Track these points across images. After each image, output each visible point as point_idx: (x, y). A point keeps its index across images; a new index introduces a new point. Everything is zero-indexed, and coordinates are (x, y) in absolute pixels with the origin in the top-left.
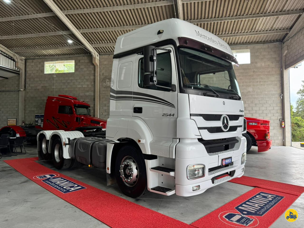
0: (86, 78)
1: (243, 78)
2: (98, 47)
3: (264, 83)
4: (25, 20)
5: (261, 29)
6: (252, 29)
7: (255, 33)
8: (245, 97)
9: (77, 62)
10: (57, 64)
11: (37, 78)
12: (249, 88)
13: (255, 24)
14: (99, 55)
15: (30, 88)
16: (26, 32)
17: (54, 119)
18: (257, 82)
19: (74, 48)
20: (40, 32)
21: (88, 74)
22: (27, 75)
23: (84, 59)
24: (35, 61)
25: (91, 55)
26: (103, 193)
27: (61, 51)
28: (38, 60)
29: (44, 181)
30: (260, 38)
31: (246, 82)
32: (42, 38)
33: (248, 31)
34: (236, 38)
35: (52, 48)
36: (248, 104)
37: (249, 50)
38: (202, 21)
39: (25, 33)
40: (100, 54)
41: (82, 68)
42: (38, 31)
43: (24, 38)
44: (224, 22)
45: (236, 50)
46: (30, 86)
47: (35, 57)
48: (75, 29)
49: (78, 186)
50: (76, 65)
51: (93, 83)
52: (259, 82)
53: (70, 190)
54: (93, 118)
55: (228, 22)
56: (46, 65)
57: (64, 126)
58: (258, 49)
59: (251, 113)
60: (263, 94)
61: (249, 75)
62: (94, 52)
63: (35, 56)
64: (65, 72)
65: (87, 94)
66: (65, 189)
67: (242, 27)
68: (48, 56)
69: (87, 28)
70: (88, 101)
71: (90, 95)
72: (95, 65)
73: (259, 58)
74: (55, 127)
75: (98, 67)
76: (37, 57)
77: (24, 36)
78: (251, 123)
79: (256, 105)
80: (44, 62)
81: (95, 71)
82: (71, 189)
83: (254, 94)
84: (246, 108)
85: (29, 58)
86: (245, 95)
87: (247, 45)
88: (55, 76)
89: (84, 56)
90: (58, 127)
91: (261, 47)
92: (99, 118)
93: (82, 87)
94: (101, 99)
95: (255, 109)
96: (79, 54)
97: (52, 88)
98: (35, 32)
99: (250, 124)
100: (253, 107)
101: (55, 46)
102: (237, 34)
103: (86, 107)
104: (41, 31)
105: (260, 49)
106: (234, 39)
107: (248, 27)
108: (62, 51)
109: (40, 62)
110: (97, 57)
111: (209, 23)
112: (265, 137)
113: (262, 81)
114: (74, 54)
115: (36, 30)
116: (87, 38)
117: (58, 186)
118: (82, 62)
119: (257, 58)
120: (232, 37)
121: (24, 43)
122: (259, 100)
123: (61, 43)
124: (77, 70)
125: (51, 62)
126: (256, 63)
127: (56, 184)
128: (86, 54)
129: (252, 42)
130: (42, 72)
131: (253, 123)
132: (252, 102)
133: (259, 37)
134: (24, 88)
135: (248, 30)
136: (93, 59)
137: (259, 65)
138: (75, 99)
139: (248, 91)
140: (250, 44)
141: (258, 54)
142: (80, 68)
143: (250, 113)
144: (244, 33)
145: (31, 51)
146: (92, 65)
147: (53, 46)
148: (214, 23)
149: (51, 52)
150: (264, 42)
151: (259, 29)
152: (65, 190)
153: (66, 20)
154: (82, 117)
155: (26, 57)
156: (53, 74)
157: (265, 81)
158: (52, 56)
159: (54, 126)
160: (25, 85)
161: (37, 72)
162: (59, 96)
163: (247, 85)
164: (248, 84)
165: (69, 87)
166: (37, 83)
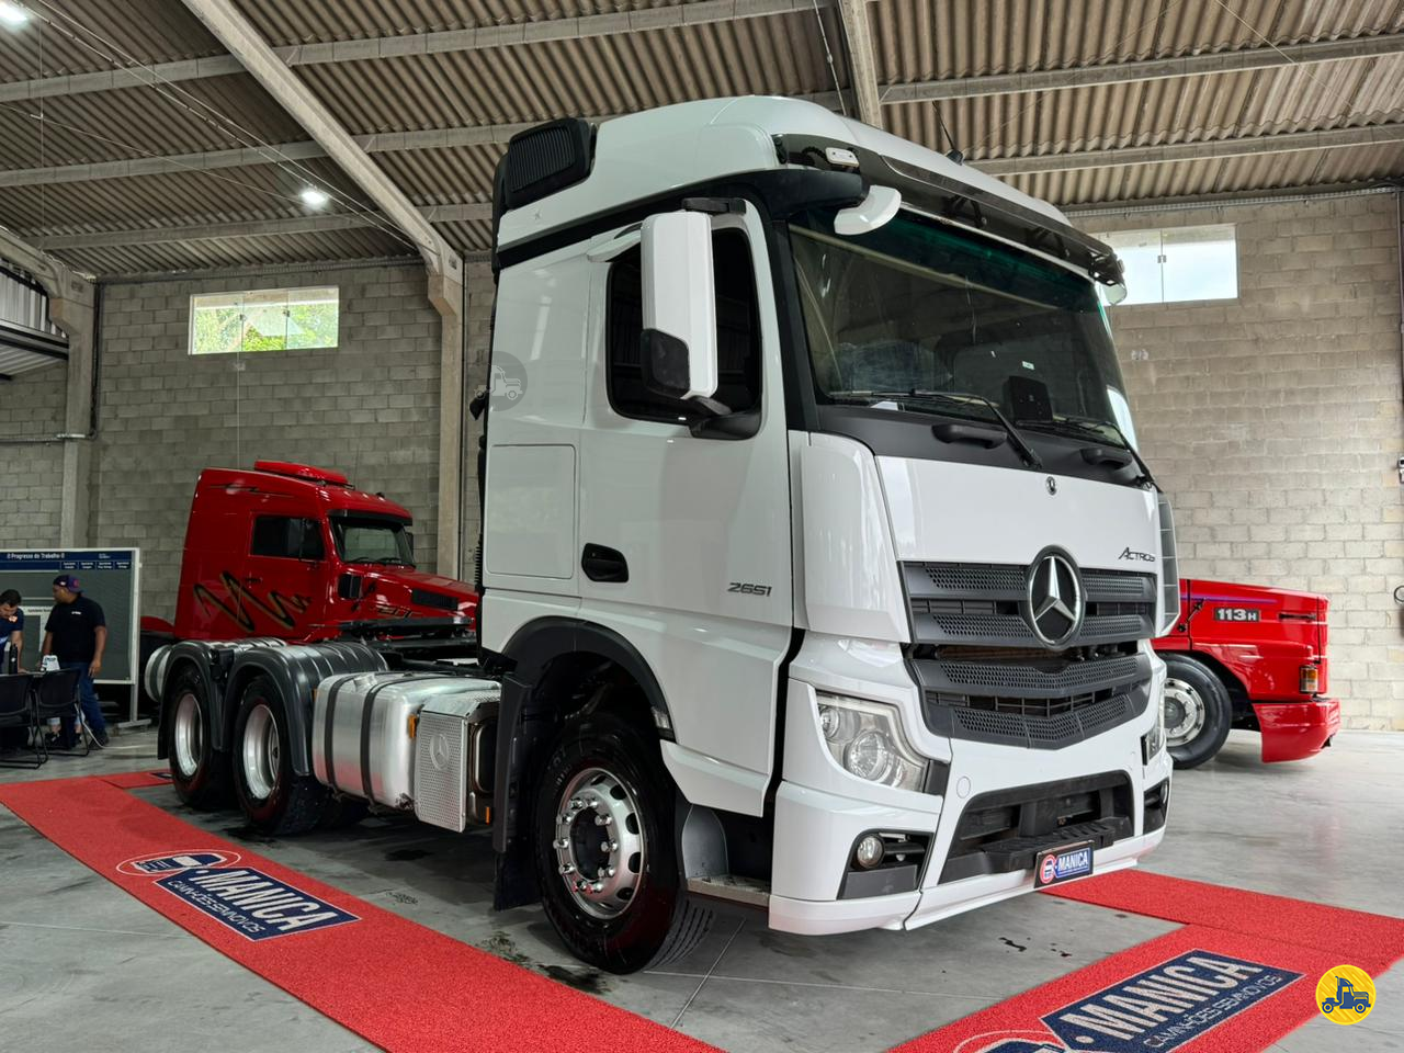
0: (398, 374)
1: (1198, 374)
2: (456, 223)
3: (1313, 403)
4: (95, 93)
5: (1291, 122)
6: (1239, 122)
7: (1257, 140)
8: (1211, 474)
9: (350, 295)
10: (252, 306)
11: (153, 376)
12: (1229, 428)
13: (1255, 99)
14: (459, 262)
15: (116, 426)
16: (102, 151)
17: (232, 582)
18: (1276, 393)
19: (337, 226)
20: (171, 151)
21: (402, 354)
22: (105, 361)
23: (387, 280)
24: (145, 290)
25: (418, 261)
26: (434, 943)
27: (273, 243)
28: (159, 285)
29: (164, 882)
30: (1286, 166)
31: (1213, 395)
32: (179, 181)
33: (1219, 132)
34: (1160, 166)
35: (230, 228)
36: (1226, 508)
37: (1230, 228)
38: (976, 89)
39: (97, 158)
40: (464, 259)
41: (376, 327)
42: (160, 147)
43: (93, 181)
44: (1093, 90)
45: (1164, 230)
46: (116, 416)
47: (146, 270)
48: (338, 135)
49: (324, 908)
50: (346, 309)
51: (429, 403)
52: (1282, 395)
53: (283, 928)
54: (427, 582)
55: (1110, 89)
56: (197, 309)
57: (280, 618)
58: (1278, 222)
59: (1244, 559)
60: (1307, 457)
61: (1232, 356)
62: (437, 245)
63: (143, 264)
64: (288, 348)
65: (401, 455)
66: (261, 922)
67: (1187, 114)
68: (208, 266)
69: (398, 127)
70: (400, 493)
71: (413, 464)
72: (441, 312)
73: (1284, 269)
74: (237, 621)
75: (455, 320)
76: (156, 269)
77: (90, 172)
78: (1226, 609)
79: (1268, 517)
80: (189, 294)
81: (438, 339)
82: (286, 923)
83: (1255, 455)
84: (1217, 528)
85: (115, 275)
86: (1213, 463)
87: (1218, 204)
88: (240, 367)
89: (385, 266)
90: (247, 622)
91: (1296, 215)
92: (456, 578)
93: (376, 420)
94: (469, 480)
95: (1261, 534)
96: (361, 256)
97: (226, 425)
98: (146, 153)
99: (1222, 617)
100: (1253, 527)
101: (244, 219)
102: (1165, 147)
103: (394, 521)
104: (174, 146)
105: (1290, 221)
106: (1149, 174)
107: (1215, 111)
108: (276, 243)
109: (168, 294)
110: (448, 271)
111: (1014, 94)
112: (1301, 685)
113: (1303, 391)
114: (339, 257)
115: (148, 143)
116: (399, 179)
117: (228, 909)
118: (377, 298)
119: (1274, 272)
120: (1136, 165)
121: (91, 207)
122: (1286, 491)
123: (270, 201)
124: (350, 337)
125: (220, 297)
126: (1270, 294)
127: (220, 900)
128: (398, 256)
129: (1244, 188)
130: (177, 345)
131: (1236, 611)
132: (1248, 501)
133: (1283, 160)
134: (89, 426)
135: (1222, 126)
136: (430, 279)
137: (1282, 305)
138: (336, 482)
139: (1226, 441)
140: (1234, 198)
141: (1276, 248)
142: (363, 325)
143: (1236, 556)
144: (1199, 144)
145: (126, 244)
146: (424, 309)
147: (231, 218)
148: (1040, 95)
149: (224, 243)
150: (1311, 188)
151: (1278, 122)
152: (257, 928)
153: (295, 94)
154: (374, 575)
155: (102, 270)
156: (232, 355)
157: (1316, 392)
158: (229, 264)
159: (232, 618)
160: (92, 409)
161: (153, 347)
162: (260, 466)
163: (1223, 411)
164: (1224, 407)
165: (309, 420)
166: (152, 400)
